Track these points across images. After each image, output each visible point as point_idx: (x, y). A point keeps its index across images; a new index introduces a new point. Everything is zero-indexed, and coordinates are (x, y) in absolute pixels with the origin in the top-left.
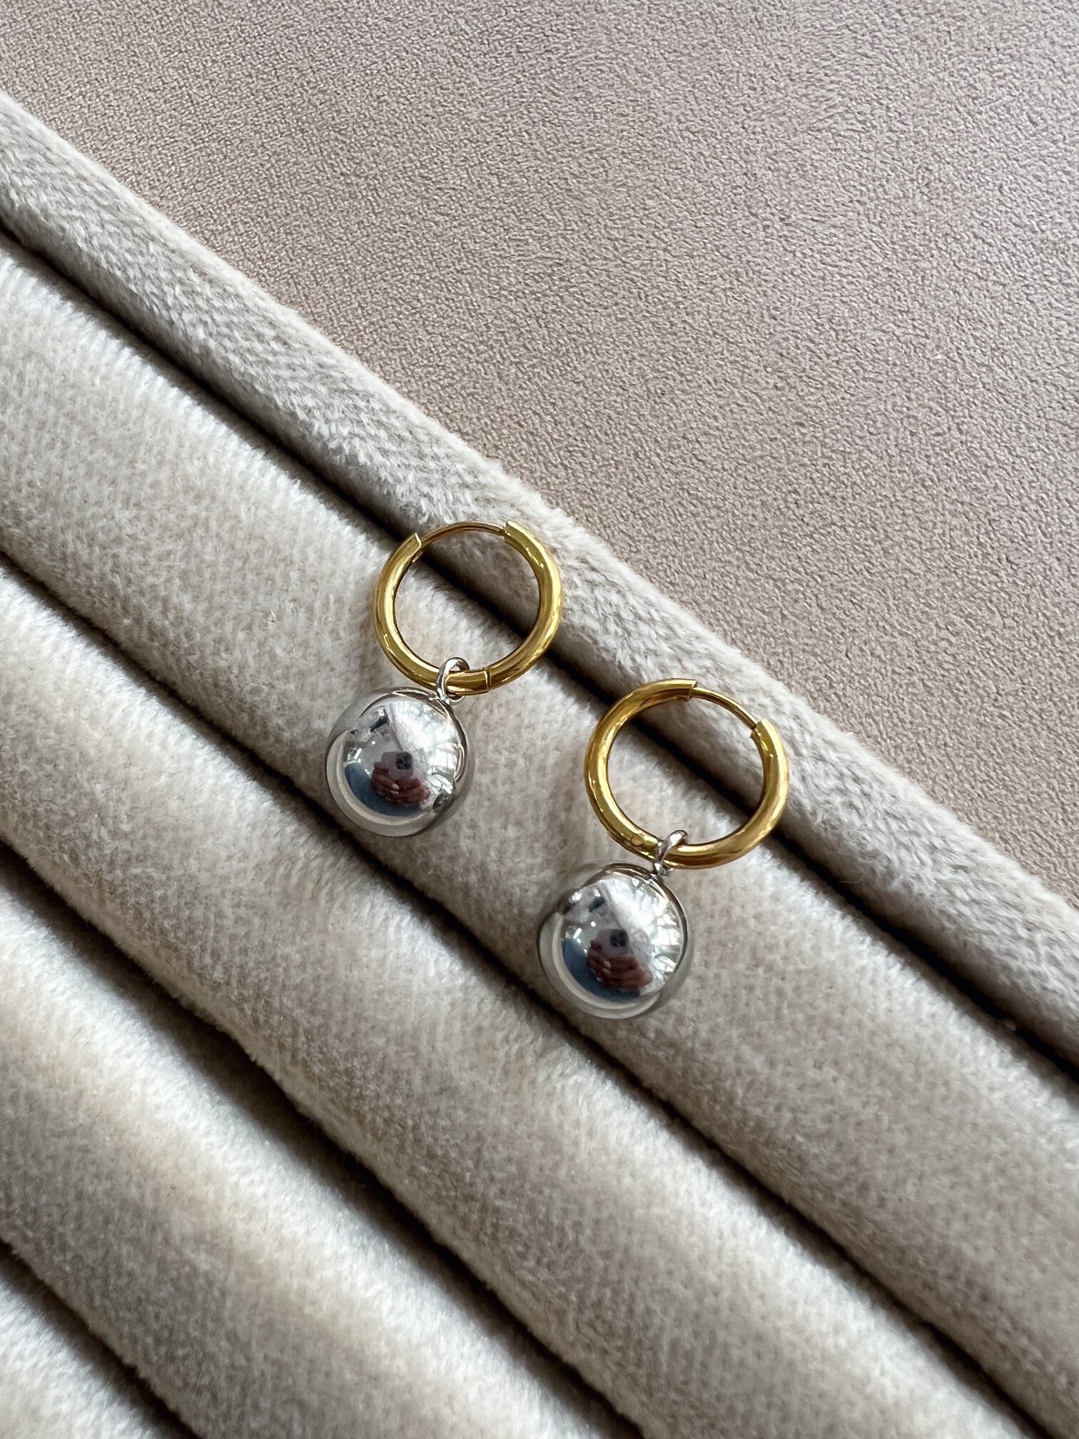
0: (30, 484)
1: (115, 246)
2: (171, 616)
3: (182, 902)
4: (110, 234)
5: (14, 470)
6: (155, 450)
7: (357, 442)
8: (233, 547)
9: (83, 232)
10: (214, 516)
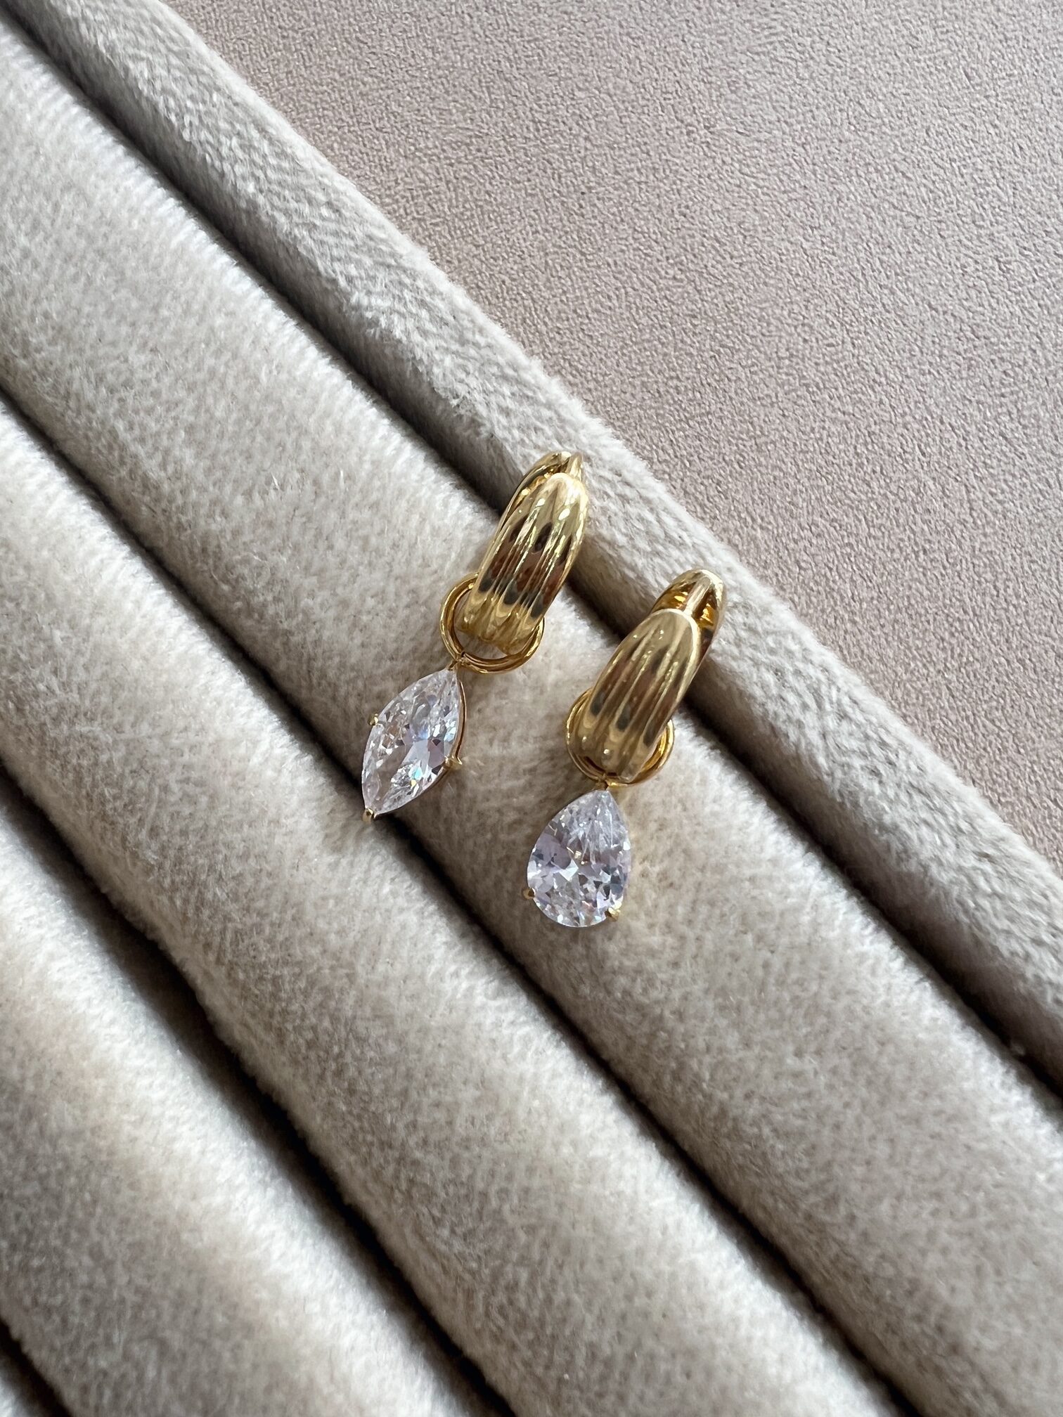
0: (46, 315)
1: (178, 92)
2: (170, 469)
3: (127, 771)
4: (175, 80)
5: (31, 299)
6: (183, 299)
7: (395, 317)
8: (247, 408)
9: (146, 74)
10: (232, 373)
